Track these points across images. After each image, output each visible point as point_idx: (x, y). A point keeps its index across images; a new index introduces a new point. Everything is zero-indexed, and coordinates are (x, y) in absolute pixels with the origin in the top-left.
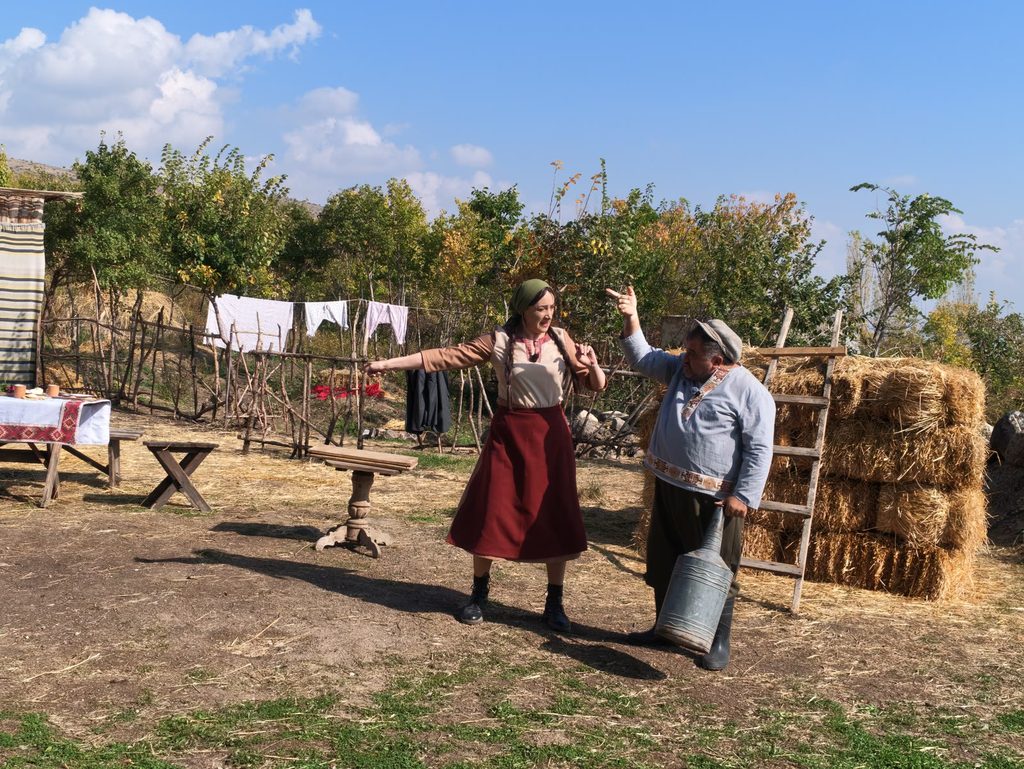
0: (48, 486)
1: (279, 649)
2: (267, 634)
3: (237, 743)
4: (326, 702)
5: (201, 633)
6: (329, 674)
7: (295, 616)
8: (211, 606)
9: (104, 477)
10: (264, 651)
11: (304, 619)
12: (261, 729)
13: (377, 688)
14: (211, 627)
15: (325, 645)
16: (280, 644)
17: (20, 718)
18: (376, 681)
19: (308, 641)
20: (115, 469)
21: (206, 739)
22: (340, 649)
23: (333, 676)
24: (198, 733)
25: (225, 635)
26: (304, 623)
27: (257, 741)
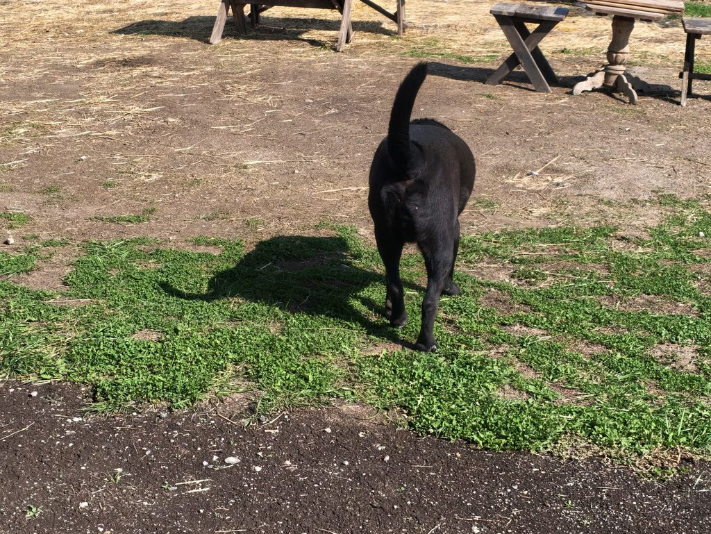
0: (343, 32)
1: (558, 185)
2: (546, 170)
3: (521, 261)
4: (602, 232)
5: (485, 167)
6: (606, 208)
7: (573, 156)
8: (494, 144)
9: (388, 24)
10: (543, 185)
11: (581, 159)
12: (543, 251)
13: (652, 223)
14: (494, 162)
15: (602, 183)
16: (558, 180)
17: (335, 229)
18: (652, 217)
19: (586, 178)
20: (402, 17)
21: (493, 256)
22: (617, 186)
23: (610, 211)
24: (486, 251)
25: (509, 170)
26: (582, 162)
27: (539, 260)
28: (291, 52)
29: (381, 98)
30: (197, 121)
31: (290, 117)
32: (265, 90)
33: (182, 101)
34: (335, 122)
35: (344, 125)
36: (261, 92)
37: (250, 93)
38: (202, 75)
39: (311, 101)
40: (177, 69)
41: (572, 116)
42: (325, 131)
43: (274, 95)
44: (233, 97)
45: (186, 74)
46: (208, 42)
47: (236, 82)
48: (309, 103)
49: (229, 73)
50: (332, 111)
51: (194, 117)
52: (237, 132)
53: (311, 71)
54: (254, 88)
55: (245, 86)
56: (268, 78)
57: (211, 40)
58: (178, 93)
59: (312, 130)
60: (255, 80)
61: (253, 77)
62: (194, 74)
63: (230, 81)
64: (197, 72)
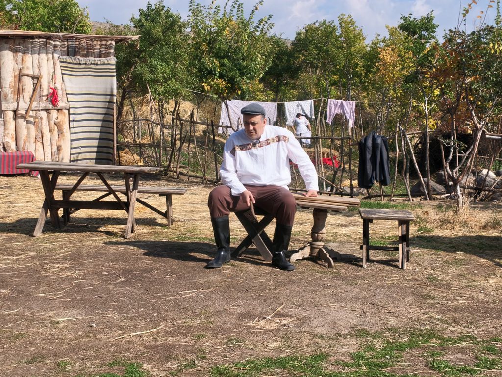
0: (129, 225)
1: (285, 325)
2: (276, 315)
4: (318, 358)
5: (233, 314)
6: (319, 340)
7: (294, 304)
8: (238, 298)
9: (160, 219)
10: (275, 326)
11: (299, 306)
12: (278, 374)
13: (352, 350)
14: (239, 310)
15: (315, 323)
16: (284, 322)
17: (125, 366)
18: (351, 346)
19: (304, 320)
20: (171, 214)
22: (326, 325)
23: (322, 343)
25: (250, 316)
26: (300, 309)
28: (92, 240)
29: (157, 269)
30: (22, 291)
31: (91, 285)
32: (73, 267)
33: (12, 277)
34: (124, 287)
35: (131, 289)
36: (70, 269)
37: (62, 270)
38: (27, 258)
39: (107, 273)
40: (9, 255)
41: (290, 277)
42: (117, 294)
43: (79, 270)
44: (50, 273)
45: (15, 258)
46: (32, 236)
47: (52, 262)
48: (106, 275)
49: (47, 256)
50: (122, 279)
51: (20, 288)
52: (52, 297)
53: (107, 252)
54: (65, 266)
55: (58, 265)
56: (76, 258)
57: (35, 234)
58: (9, 272)
59: (108, 294)
60: (66, 260)
61: (64, 258)
62: (21, 258)
63: (47, 261)
64: (23, 257)
